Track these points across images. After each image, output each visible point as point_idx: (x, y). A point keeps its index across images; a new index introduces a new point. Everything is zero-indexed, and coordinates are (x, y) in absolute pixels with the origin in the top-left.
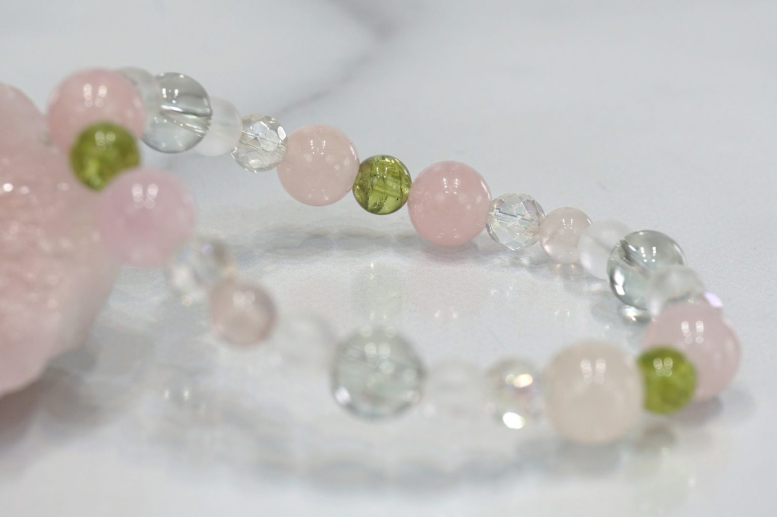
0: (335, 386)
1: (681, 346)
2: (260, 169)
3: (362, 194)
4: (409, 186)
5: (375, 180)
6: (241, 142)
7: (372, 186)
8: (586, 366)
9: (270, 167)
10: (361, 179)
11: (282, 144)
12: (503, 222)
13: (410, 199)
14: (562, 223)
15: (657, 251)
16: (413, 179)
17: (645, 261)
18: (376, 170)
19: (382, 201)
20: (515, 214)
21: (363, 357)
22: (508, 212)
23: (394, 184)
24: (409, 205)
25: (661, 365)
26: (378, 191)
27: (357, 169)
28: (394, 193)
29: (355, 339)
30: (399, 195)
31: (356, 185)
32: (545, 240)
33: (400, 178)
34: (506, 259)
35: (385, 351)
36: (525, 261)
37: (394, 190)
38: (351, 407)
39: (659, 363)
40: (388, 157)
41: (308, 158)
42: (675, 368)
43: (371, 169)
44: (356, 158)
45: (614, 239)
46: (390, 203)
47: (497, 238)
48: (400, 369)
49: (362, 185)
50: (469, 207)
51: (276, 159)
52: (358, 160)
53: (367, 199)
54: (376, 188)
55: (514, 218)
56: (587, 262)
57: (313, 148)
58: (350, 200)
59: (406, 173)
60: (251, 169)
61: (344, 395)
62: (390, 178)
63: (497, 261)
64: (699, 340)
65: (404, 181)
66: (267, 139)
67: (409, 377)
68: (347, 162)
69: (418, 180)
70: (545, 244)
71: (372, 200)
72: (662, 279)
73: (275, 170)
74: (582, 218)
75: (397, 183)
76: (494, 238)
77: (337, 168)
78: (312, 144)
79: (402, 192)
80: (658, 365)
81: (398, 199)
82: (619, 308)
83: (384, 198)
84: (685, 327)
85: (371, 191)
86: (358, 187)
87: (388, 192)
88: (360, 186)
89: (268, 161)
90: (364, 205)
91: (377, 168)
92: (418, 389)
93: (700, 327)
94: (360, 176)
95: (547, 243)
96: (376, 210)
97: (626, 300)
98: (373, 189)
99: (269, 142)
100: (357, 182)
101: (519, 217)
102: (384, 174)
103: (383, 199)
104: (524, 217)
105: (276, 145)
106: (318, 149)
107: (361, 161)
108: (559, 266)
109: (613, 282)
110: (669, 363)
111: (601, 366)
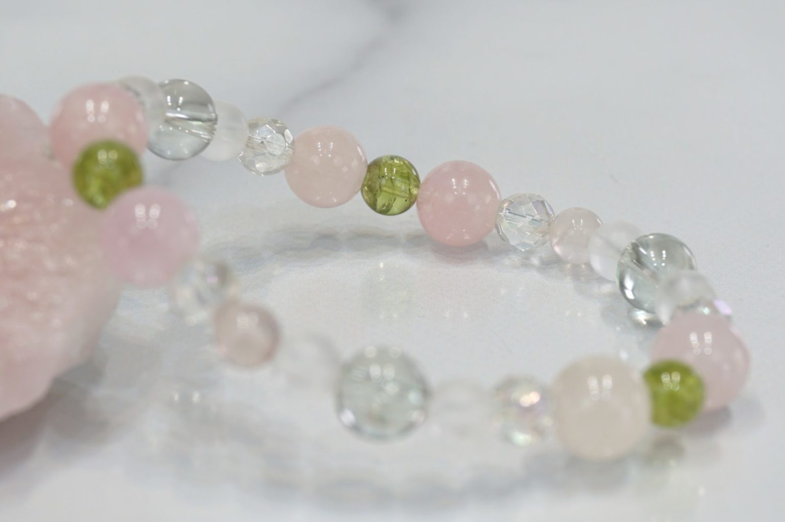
0: (340, 407)
1: (688, 359)
2: (267, 173)
3: (370, 195)
4: (417, 186)
5: (384, 182)
6: (247, 146)
7: (380, 188)
8: (593, 383)
9: (277, 171)
10: (369, 180)
11: (289, 147)
12: (513, 222)
13: (419, 200)
14: (572, 224)
15: (666, 254)
16: (422, 179)
17: (655, 265)
18: (384, 171)
19: (390, 202)
20: (525, 215)
21: (368, 378)
22: (517, 213)
23: (403, 184)
24: (418, 206)
25: (668, 379)
26: (386, 192)
27: (366, 169)
28: (403, 194)
29: (360, 359)
30: (407, 196)
31: (365, 186)
32: (555, 241)
33: (409, 179)
34: (515, 259)
35: (390, 372)
36: (535, 261)
37: (403, 191)
38: (355, 428)
39: (667, 377)
40: (396, 157)
41: (316, 160)
42: (682, 382)
43: (379, 170)
44: (363, 158)
45: (624, 241)
46: (398, 204)
47: (507, 239)
48: (404, 389)
49: (371, 186)
50: (478, 208)
51: (283, 162)
52: (366, 160)
53: (376, 200)
54: (385, 189)
55: (523, 218)
56: (597, 264)
57: (320, 150)
58: (359, 201)
59: (415, 173)
60: (258, 173)
61: (349, 417)
62: (399, 178)
63: (507, 261)
64: (708, 351)
65: (412, 181)
66: (274, 142)
67: (414, 397)
68: (355, 163)
69: (427, 180)
70: (554, 246)
71: (381, 201)
72: (672, 284)
73: (282, 173)
74: (592, 219)
75: (405, 183)
76: (503, 238)
77: (345, 169)
78: (319, 146)
79: (410, 193)
80: (665, 378)
81: (406, 200)
82: (629, 311)
83: (393, 200)
84: (693, 338)
85: (379, 192)
86: (366, 188)
87: (396, 192)
88: (368, 187)
89: (275, 165)
90: (373, 206)
91: (386, 169)
92: (424, 409)
93: (708, 337)
94: (368, 177)
95: (557, 244)
96: (385, 211)
97: (636, 304)
98: (381, 191)
99: (275, 146)
100: (366, 183)
101: (529, 218)
102: (392, 175)
103: (391, 200)
104: (535, 218)
105: (284, 148)
106: (325, 151)
107: (369, 161)
108: (569, 266)
109: (622, 287)
110: (676, 377)
111: (608, 382)
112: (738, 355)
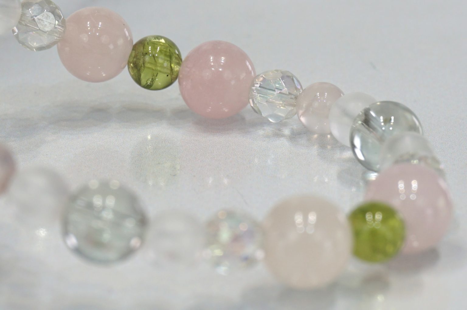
0: (66, 233)
1: (395, 203)
2: (40, 49)
3: (136, 71)
4: (179, 64)
5: (147, 58)
6: (19, 23)
7: (144, 64)
8: (299, 219)
9: (48, 47)
10: (134, 58)
11: (58, 25)
12: (265, 96)
13: (180, 76)
14: (316, 96)
15: (394, 120)
16: (183, 57)
17: (383, 128)
18: (149, 49)
19: (153, 77)
20: (274, 89)
21: (90, 206)
22: (268, 87)
23: (166, 61)
24: (179, 82)
25: (371, 217)
26: (149, 68)
27: (130, 48)
28: (165, 70)
30: (169, 71)
31: (131, 63)
32: (301, 112)
33: (170, 57)
34: (268, 130)
35: (111, 202)
36: (287, 132)
37: (165, 68)
38: (78, 251)
39: (370, 216)
40: (162, 37)
41: (85, 38)
42: (384, 220)
43: (144, 48)
44: (129, 39)
45: (358, 109)
46: (160, 80)
47: (260, 111)
49: (136, 63)
50: (233, 83)
51: (54, 38)
52: (131, 40)
53: (140, 75)
54: (148, 65)
55: (272, 92)
56: (336, 132)
57: (89, 29)
58: (126, 75)
59: (177, 53)
60: (31, 48)
61: (72, 241)
62: (162, 56)
63: (261, 132)
64: (413, 197)
65: (174, 59)
66: (44, 19)
67: (130, 225)
68: (121, 42)
69: (188, 58)
70: (301, 116)
71: (145, 78)
72: (393, 144)
73: (55, 48)
74: (336, 92)
75: (168, 61)
76: (257, 111)
77: (111, 47)
78: (88, 25)
79: (172, 69)
81: (167, 76)
82: (364, 173)
83: (155, 75)
84: (401, 186)
85: (143, 68)
86: (132, 65)
87: (159, 68)
88: (133, 64)
89: (45, 41)
90: (138, 80)
91: (150, 47)
92: (141, 237)
93: (414, 185)
94: (133, 54)
95: (303, 114)
96: (148, 87)
98: (144, 67)
99: (46, 23)
100: (131, 60)
101: (278, 92)
102: (156, 53)
103: (154, 76)
104: (282, 91)
105: (53, 25)
106: (94, 29)
107: (134, 43)
108: (316, 136)
109: (353, 147)
110: (379, 216)
111: (312, 218)
112: (441, 203)
